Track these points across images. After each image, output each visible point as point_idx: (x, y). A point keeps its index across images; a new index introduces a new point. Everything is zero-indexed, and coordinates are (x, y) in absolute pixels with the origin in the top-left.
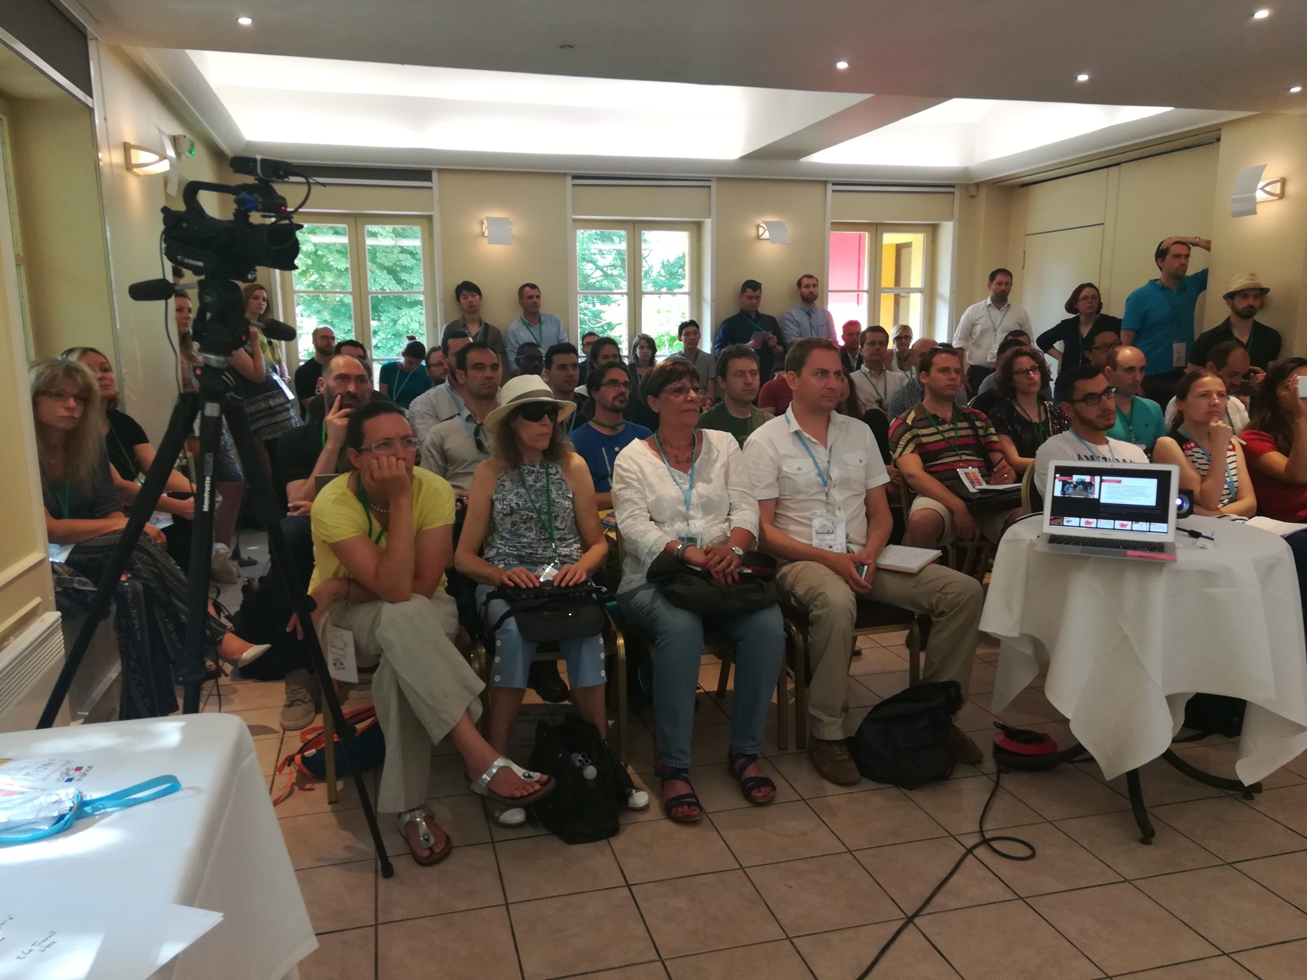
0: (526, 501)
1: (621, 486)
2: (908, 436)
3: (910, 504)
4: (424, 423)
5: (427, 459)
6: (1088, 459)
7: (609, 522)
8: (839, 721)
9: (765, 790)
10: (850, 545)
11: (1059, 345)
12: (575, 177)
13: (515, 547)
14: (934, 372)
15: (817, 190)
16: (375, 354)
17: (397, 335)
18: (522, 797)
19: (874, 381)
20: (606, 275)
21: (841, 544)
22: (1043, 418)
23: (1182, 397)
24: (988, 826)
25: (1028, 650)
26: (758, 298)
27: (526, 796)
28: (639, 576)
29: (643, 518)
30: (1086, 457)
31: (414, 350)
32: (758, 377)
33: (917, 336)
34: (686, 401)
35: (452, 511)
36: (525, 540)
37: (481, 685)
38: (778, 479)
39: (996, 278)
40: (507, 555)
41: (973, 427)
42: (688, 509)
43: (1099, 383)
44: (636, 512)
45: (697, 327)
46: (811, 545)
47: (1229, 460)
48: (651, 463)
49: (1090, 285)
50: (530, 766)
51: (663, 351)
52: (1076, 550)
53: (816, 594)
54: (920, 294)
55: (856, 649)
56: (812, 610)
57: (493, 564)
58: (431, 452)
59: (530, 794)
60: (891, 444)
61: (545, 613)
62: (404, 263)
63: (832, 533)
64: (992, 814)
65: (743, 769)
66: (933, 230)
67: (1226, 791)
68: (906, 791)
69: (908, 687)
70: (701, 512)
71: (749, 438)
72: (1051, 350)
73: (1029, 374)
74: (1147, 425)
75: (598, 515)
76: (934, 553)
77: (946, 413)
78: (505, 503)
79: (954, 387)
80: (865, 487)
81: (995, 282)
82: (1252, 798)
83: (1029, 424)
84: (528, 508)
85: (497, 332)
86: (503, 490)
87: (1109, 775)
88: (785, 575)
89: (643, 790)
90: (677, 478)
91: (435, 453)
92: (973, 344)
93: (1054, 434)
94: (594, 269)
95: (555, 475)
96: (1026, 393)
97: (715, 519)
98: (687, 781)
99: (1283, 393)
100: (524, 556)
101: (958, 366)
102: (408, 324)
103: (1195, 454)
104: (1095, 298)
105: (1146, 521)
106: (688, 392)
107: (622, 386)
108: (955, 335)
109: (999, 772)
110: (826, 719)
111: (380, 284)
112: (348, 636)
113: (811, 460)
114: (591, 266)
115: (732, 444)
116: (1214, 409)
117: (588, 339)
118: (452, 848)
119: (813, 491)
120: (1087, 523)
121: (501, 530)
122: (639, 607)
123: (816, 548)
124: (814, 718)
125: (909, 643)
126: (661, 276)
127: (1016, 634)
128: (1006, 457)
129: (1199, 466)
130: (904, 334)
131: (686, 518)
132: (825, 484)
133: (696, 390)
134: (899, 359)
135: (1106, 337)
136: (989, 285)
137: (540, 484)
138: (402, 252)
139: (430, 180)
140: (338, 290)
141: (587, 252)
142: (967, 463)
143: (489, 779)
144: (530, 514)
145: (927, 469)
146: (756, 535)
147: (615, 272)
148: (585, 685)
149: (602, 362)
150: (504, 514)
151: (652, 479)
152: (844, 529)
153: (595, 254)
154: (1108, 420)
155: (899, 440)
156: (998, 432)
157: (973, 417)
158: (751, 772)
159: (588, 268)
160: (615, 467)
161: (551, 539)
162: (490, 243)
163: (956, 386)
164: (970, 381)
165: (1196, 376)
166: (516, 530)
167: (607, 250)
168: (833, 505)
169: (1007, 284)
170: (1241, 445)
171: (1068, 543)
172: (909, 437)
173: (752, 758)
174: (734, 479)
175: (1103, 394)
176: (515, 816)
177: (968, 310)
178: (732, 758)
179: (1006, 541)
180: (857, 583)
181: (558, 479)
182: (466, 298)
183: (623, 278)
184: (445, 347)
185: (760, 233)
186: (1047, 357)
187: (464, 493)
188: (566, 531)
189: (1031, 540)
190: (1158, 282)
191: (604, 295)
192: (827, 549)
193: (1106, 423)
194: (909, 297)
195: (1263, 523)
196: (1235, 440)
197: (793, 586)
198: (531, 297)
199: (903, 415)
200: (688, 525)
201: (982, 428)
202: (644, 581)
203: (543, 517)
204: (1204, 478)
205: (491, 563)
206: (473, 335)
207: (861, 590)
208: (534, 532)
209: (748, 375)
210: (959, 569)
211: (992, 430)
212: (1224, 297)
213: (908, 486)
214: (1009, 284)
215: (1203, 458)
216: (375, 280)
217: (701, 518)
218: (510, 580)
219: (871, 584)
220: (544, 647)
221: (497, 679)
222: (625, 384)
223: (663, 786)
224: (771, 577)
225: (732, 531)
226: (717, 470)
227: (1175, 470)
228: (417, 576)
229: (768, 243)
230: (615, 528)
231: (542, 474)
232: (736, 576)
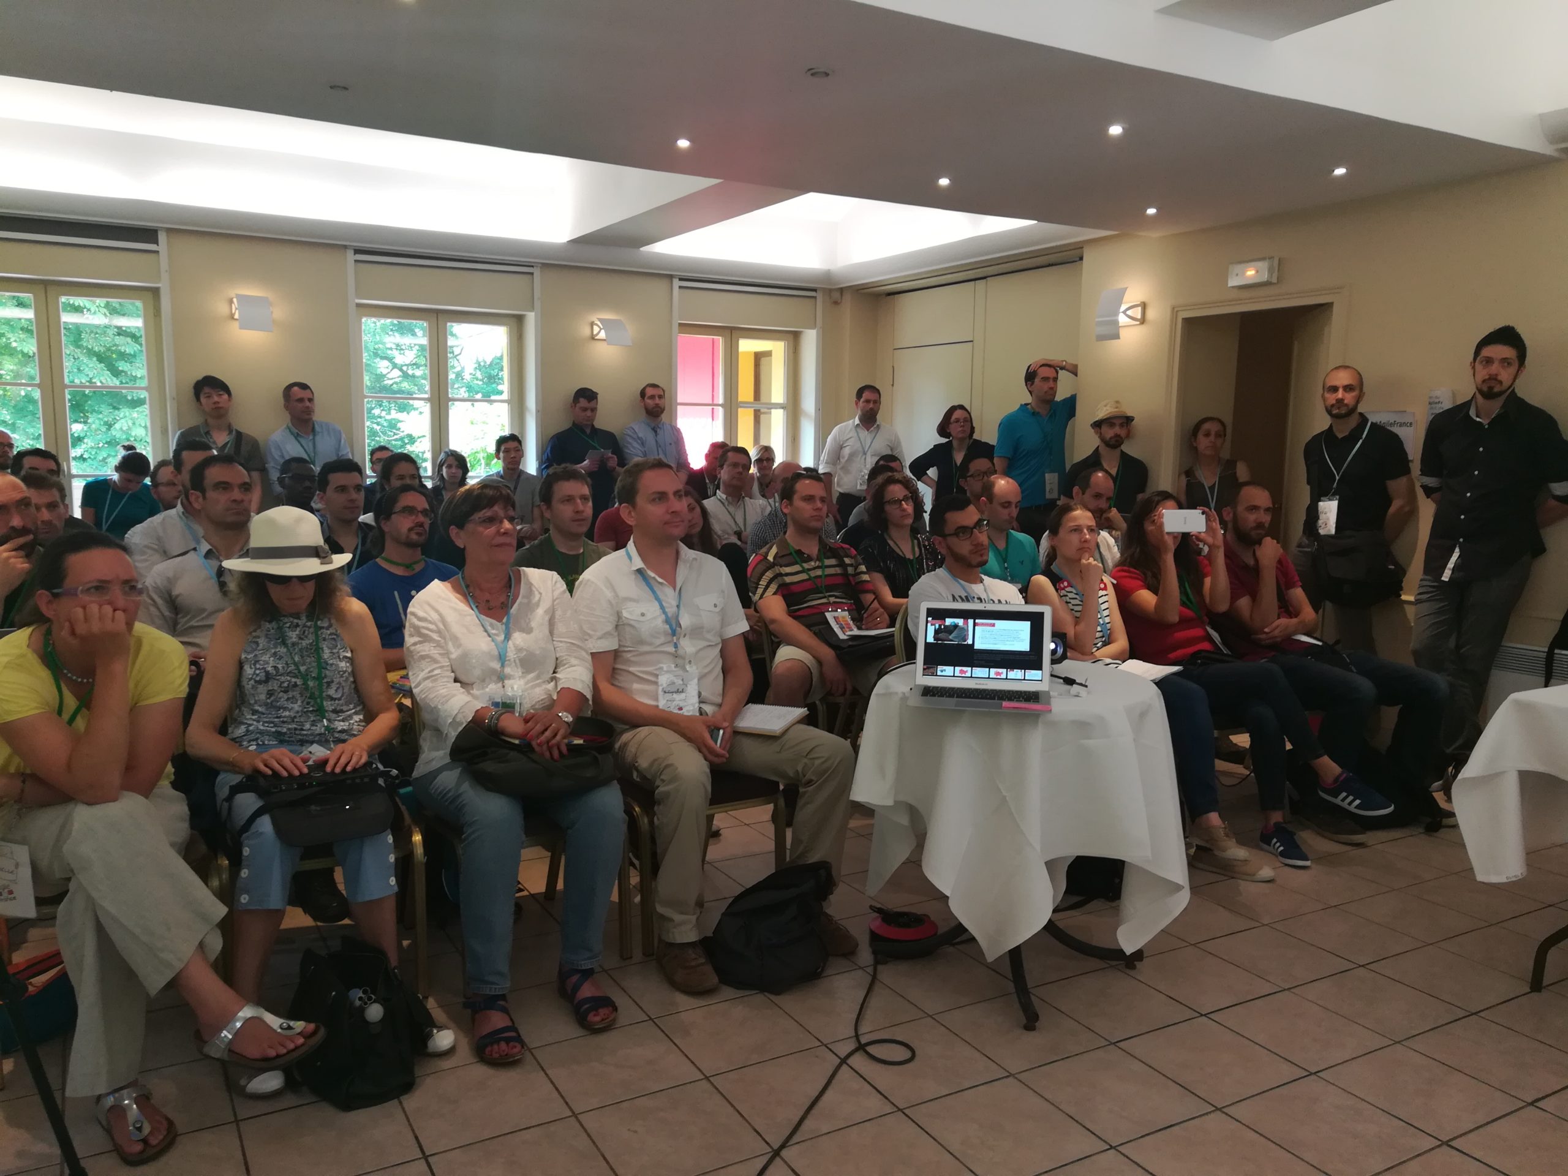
0: (287, 664)
1: (416, 639)
2: (769, 574)
3: (773, 654)
4: (146, 560)
5: (148, 609)
6: (963, 600)
7: (403, 686)
8: (694, 918)
9: (603, 1011)
10: (704, 706)
11: (932, 472)
12: (357, 251)
13: (272, 722)
14: (797, 502)
15: (661, 286)
16: (75, 468)
17: (112, 443)
18: (278, 1056)
19: (731, 509)
20: (405, 375)
21: (693, 705)
22: (917, 554)
23: (1054, 532)
24: (863, 1029)
25: (904, 820)
26: (594, 410)
27: (284, 1055)
28: (441, 753)
29: (445, 680)
30: (960, 597)
31: (133, 463)
32: (590, 504)
33: (779, 458)
34: (498, 533)
35: (185, 679)
36: (287, 713)
37: (221, 910)
38: (617, 626)
39: (864, 395)
40: (262, 733)
41: (842, 565)
42: (503, 666)
43: (970, 515)
44: (436, 672)
45: (520, 442)
46: (657, 706)
47: (1101, 600)
48: (455, 610)
49: (962, 407)
50: (291, 1014)
51: (478, 471)
52: (950, 703)
53: (664, 765)
54: (782, 410)
55: (714, 828)
56: (658, 787)
57: (241, 745)
58: (153, 600)
59: (289, 1052)
60: (751, 585)
61: (313, 807)
62: (122, 349)
63: (682, 691)
64: (869, 1014)
65: (576, 988)
66: (794, 339)
67: (1109, 962)
68: (772, 997)
69: (774, 871)
70: (520, 670)
71: (581, 577)
72: (924, 478)
73: (901, 504)
74: (1022, 563)
75: (385, 678)
76: (799, 712)
77: (811, 548)
78: (258, 666)
79: (819, 518)
80: (721, 636)
81: (862, 400)
82: (1134, 967)
83: (902, 561)
84: (290, 672)
85: (255, 445)
86: (256, 650)
87: (990, 957)
88: (626, 744)
89: (448, 1028)
90: (489, 628)
91: (159, 601)
92: (842, 468)
93: (928, 572)
94: (390, 368)
95: (327, 628)
96: (899, 526)
97: (538, 677)
98: (505, 1010)
99: (1150, 528)
100: (285, 733)
101: (823, 493)
102: (129, 429)
103: (1068, 594)
104: (967, 421)
105: (1021, 668)
106: (501, 522)
107: (420, 514)
108: (822, 458)
109: (877, 962)
110: (677, 917)
111: (88, 375)
112: (22, 854)
113: (657, 604)
114: (386, 363)
115: (558, 585)
116: (1086, 545)
117: (378, 455)
118: (176, 1135)
119: (658, 642)
120: (962, 672)
121: (252, 702)
122: (440, 793)
123: (663, 711)
124: (662, 917)
125: (775, 818)
126: (477, 379)
127: (890, 802)
128: (878, 597)
129: (1072, 607)
130: (767, 454)
131: (501, 678)
132: (674, 633)
133: (511, 520)
134: (761, 484)
135: (981, 464)
136: (857, 404)
137: (308, 642)
138: (119, 334)
139: (156, 242)
140: (23, 381)
141: (380, 346)
142: (836, 606)
143: (230, 1037)
144: (294, 680)
145: (792, 614)
146: (589, 696)
147: (418, 373)
148: (367, 899)
149: (396, 483)
150: (256, 682)
151: (456, 629)
152: (696, 687)
153: (391, 349)
154: (982, 555)
155: (760, 579)
156: (869, 570)
157: (842, 554)
158: (587, 991)
159: (383, 366)
160: (408, 615)
161: (320, 712)
162: (241, 328)
163: (822, 517)
164: (839, 510)
165: (1068, 509)
166: (272, 702)
167: (408, 344)
168: (683, 658)
169: (875, 402)
170: (1112, 583)
171: (942, 696)
172: (771, 576)
173: (588, 974)
174: (560, 628)
175: (975, 527)
176: (270, 1082)
177: (835, 430)
178: (563, 976)
179: (877, 695)
180: (711, 751)
181: (331, 634)
182: (209, 397)
183: (425, 379)
184: (178, 460)
185: (595, 333)
186: (921, 486)
187: (202, 654)
188: (341, 702)
189: (904, 694)
190: (1029, 406)
191: (401, 400)
192: (676, 711)
193: (979, 559)
194: (770, 413)
195: (1136, 667)
196: (1107, 579)
197: (635, 757)
198: (301, 400)
199: (764, 550)
200: (504, 687)
201: (851, 565)
202: (448, 760)
203: (311, 683)
204: (1077, 620)
205: (237, 745)
206: (220, 445)
207: (716, 760)
208: (299, 703)
209: (579, 501)
210: (830, 730)
211: (863, 568)
212: (1091, 425)
213: (771, 633)
214: (877, 402)
215: (1076, 599)
216: (79, 369)
217: (520, 677)
218: (266, 766)
219: (728, 752)
220: (309, 852)
221: (244, 899)
222: (424, 512)
223: (473, 1020)
224: (608, 748)
225: (558, 693)
226: (539, 617)
227: (1047, 611)
228: (130, 767)
229: (604, 344)
230: (409, 693)
231: (309, 627)
232: (564, 749)
